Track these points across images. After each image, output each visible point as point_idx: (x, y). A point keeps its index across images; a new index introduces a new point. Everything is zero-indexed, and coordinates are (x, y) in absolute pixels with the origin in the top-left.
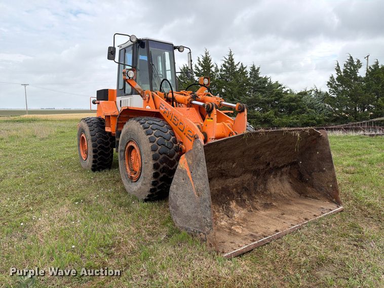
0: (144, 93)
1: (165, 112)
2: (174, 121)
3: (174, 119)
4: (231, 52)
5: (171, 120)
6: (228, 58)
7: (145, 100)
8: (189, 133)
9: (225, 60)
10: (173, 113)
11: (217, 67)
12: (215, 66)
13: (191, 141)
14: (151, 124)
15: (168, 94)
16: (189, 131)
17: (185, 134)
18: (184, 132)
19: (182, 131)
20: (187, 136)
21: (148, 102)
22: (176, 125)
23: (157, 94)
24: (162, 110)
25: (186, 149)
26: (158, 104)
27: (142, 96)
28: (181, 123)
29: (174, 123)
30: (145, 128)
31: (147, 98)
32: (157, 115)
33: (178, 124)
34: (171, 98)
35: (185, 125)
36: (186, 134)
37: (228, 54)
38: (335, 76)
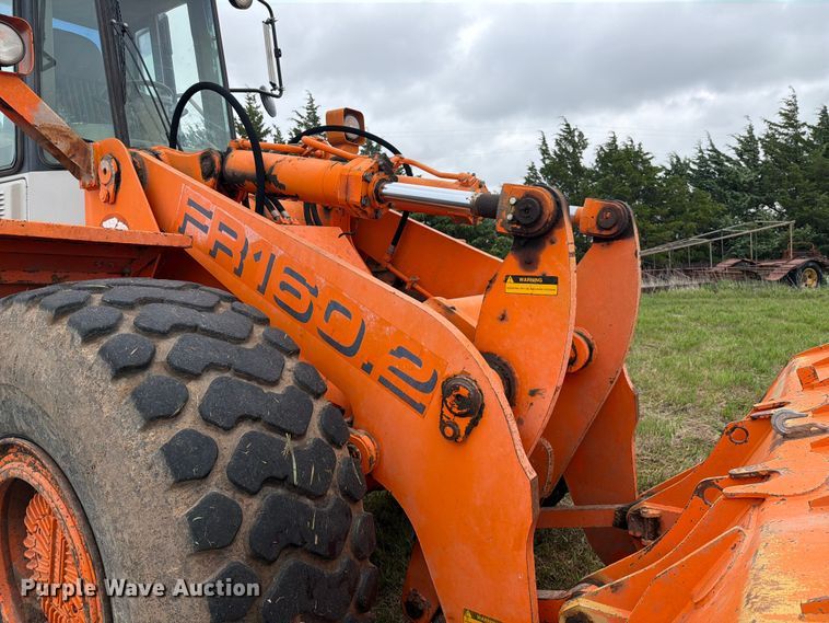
0: (86, 152)
1: (218, 245)
2: (285, 297)
3: (284, 286)
4: (312, 101)
5: (262, 290)
6: (305, 115)
7: (93, 188)
8: (403, 364)
9: (299, 119)
10: (279, 253)
11: (279, 132)
12: (274, 132)
13: (420, 409)
14: (164, 335)
15: (224, 156)
16: (400, 352)
17: (367, 368)
18: (363, 355)
19: (348, 352)
20: (382, 381)
21: (112, 200)
22: (303, 318)
23: (157, 156)
24: (201, 236)
25: (379, 451)
26: (174, 209)
27: (76, 173)
28: (334, 306)
29: (286, 308)
30: (121, 372)
31: (104, 179)
32: (174, 263)
33: (318, 314)
34: (245, 177)
35: (370, 318)
36: (381, 368)
37: (306, 103)
38: (539, 165)
